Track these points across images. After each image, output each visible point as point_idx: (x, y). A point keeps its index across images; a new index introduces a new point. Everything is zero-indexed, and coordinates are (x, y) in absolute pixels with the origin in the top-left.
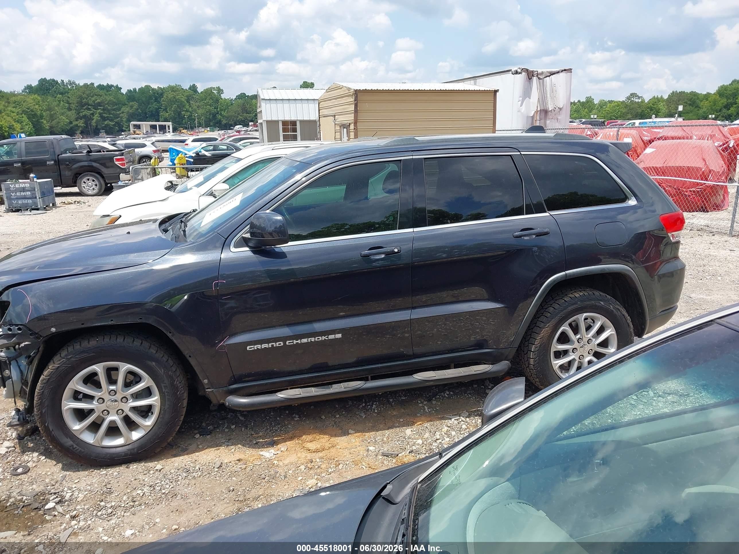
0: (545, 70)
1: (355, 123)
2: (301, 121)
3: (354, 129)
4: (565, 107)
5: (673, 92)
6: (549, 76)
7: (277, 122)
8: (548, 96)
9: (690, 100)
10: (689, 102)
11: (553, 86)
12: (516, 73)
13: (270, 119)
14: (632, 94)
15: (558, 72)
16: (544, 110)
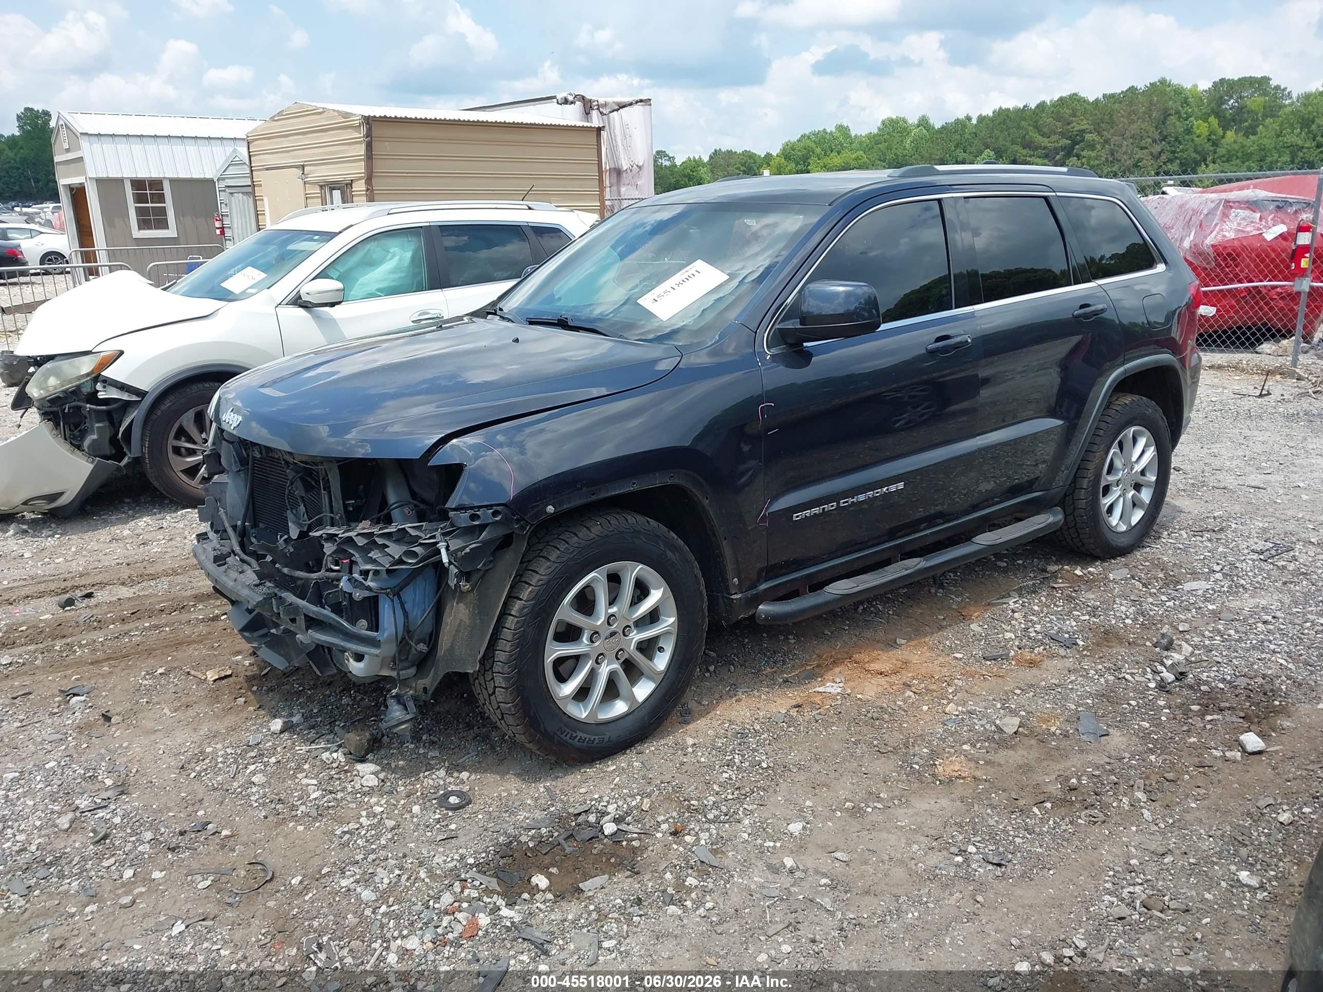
0: (610, 100)
1: (369, 179)
2: (173, 181)
3: (368, 190)
4: (646, 165)
5: (716, 150)
6: (617, 110)
7: (120, 181)
8: (620, 144)
9: (744, 165)
10: (742, 168)
11: (625, 127)
12: (566, 101)
13: (105, 176)
14: (658, 152)
15: (631, 104)
16: (615, 169)
